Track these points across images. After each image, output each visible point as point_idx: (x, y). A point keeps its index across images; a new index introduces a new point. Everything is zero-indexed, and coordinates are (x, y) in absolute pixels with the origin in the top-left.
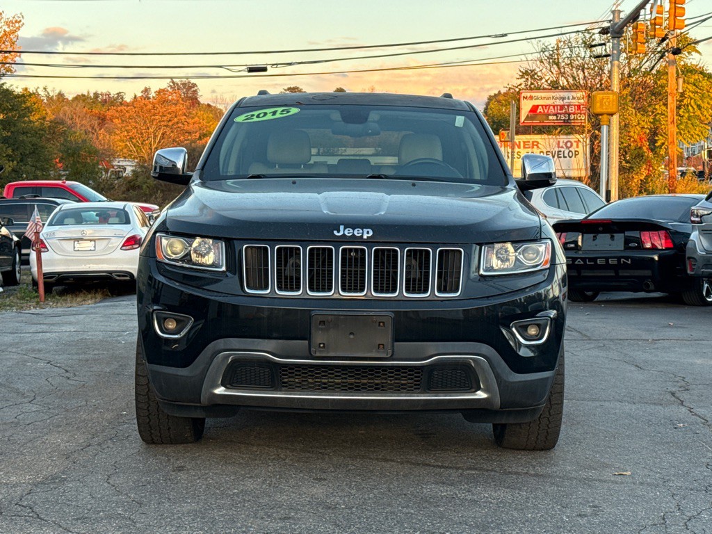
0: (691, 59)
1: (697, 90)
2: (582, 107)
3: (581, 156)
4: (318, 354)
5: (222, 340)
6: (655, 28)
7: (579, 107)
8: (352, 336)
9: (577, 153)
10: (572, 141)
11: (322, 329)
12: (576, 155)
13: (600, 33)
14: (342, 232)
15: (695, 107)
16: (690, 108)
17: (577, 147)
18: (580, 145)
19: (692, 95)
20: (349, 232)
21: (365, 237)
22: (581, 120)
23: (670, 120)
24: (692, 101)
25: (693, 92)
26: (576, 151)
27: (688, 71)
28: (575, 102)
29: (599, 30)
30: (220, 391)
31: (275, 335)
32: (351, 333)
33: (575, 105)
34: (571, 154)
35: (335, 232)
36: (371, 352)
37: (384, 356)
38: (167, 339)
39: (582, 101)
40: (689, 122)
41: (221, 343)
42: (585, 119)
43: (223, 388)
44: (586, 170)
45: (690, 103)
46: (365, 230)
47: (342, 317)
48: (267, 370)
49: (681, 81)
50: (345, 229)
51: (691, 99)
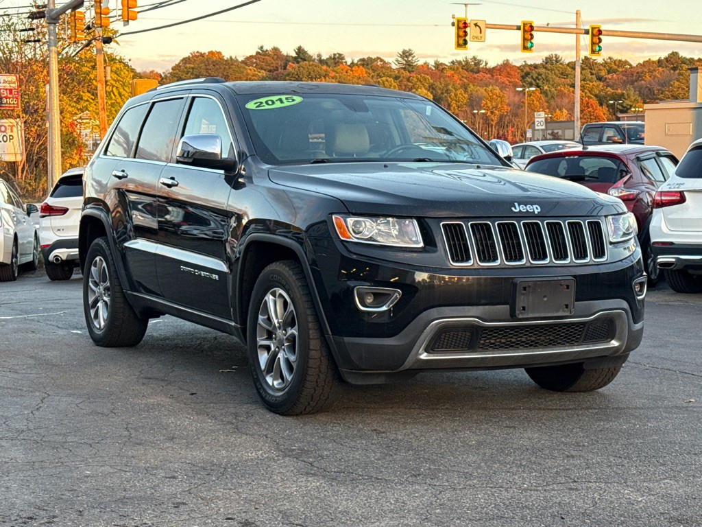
0: (110, 49)
1: (119, 78)
2: (13, 91)
3: (15, 139)
4: (521, 316)
5: (435, 309)
6: (101, 17)
7: (11, 91)
8: (545, 299)
9: (11, 138)
10: (6, 125)
11: (523, 294)
12: (10, 139)
13: (29, 17)
14: (517, 209)
15: (117, 94)
16: (112, 95)
17: (12, 131)
18: (14, 129)
19: (114, 83)
20: (523, 208)
21: (536, 213)
22: (14, 104)
23: (100, 107)
24: (114, 89)
25: (114, 80)
26: (10, 136)
27: (111, 60)
28: (7, 86)
29: (28, 15)
30: (424, 356)
31: (483, 301)
32: (545, 296)
33: (6, 89)
34: (5, 138)
35: (513, 209)
36: (558, 311)
37: (568, 314)
38: (369, 313)
39: (13, 85)
40: (112, 109)
41: (434, 312)
42: (17, 104)
43: (426, 354)
44: (22, 154)
45: (112, 91)
46: (535, 206)
47: (539, 283)
48: (468, 334)
49: (108, 69)
50: (519, 206)
51: (113, 86)
